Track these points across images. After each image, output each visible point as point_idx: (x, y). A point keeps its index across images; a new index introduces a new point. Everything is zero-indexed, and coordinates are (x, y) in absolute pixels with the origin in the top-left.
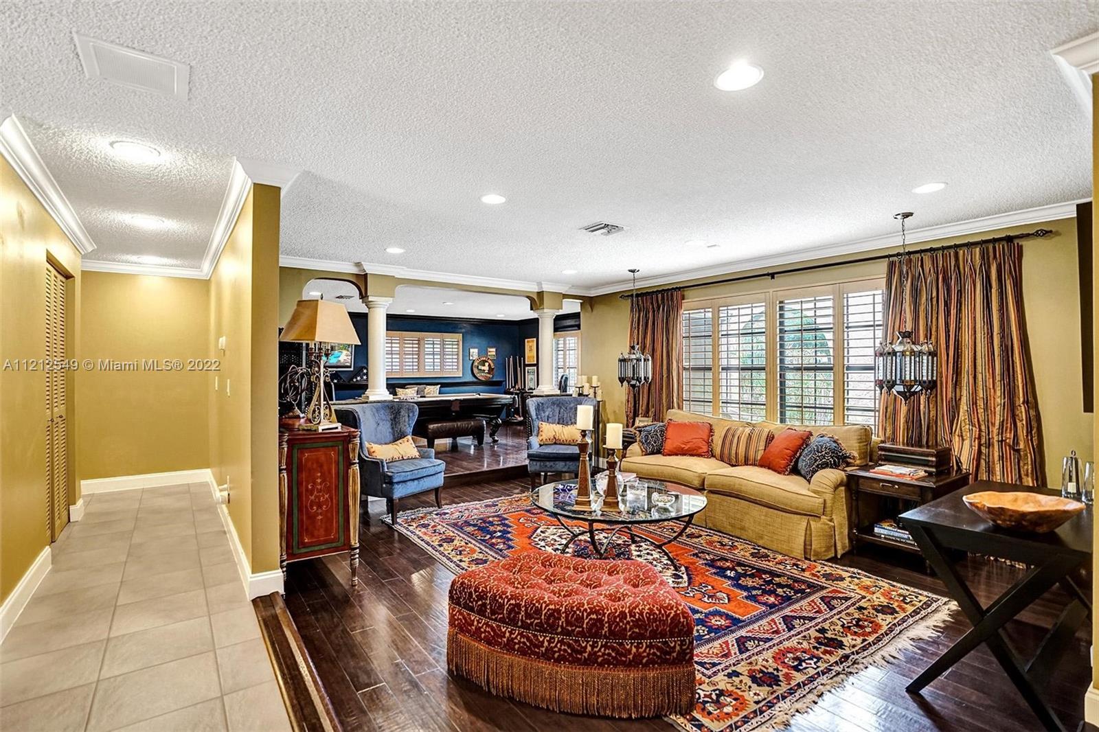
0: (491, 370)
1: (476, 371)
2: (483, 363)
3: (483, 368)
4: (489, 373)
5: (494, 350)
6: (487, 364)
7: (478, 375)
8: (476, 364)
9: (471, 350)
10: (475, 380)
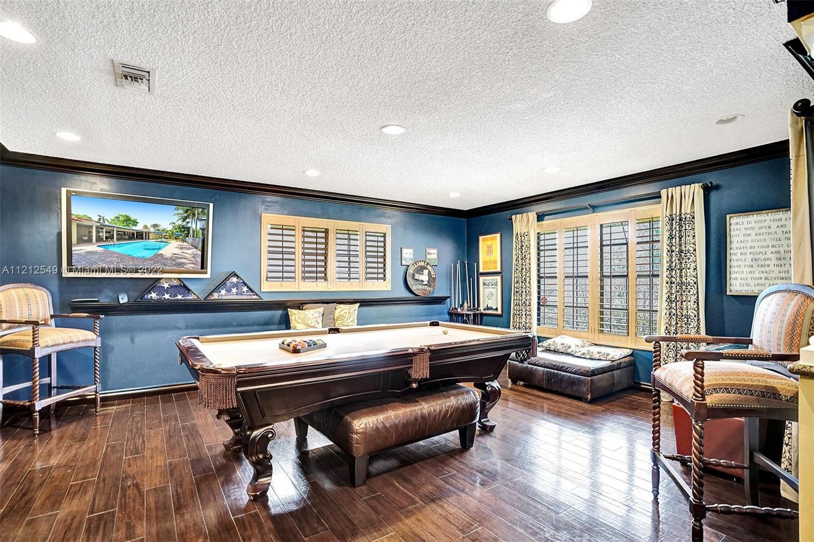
0: (432, 280)
1: (410, 282)
2: (420, 270)
3: (421, 277)
4: (429, 285)
5: (435, 251)
6: (426, 272)
7: (414, 288)
8: (411, 271)
9: (404, 251)
10: (408, 295)
